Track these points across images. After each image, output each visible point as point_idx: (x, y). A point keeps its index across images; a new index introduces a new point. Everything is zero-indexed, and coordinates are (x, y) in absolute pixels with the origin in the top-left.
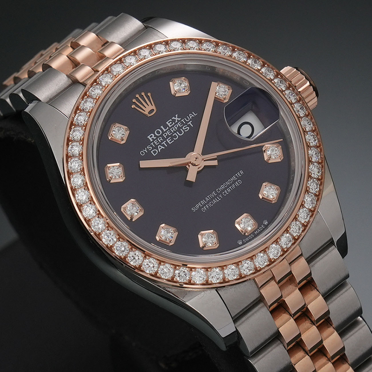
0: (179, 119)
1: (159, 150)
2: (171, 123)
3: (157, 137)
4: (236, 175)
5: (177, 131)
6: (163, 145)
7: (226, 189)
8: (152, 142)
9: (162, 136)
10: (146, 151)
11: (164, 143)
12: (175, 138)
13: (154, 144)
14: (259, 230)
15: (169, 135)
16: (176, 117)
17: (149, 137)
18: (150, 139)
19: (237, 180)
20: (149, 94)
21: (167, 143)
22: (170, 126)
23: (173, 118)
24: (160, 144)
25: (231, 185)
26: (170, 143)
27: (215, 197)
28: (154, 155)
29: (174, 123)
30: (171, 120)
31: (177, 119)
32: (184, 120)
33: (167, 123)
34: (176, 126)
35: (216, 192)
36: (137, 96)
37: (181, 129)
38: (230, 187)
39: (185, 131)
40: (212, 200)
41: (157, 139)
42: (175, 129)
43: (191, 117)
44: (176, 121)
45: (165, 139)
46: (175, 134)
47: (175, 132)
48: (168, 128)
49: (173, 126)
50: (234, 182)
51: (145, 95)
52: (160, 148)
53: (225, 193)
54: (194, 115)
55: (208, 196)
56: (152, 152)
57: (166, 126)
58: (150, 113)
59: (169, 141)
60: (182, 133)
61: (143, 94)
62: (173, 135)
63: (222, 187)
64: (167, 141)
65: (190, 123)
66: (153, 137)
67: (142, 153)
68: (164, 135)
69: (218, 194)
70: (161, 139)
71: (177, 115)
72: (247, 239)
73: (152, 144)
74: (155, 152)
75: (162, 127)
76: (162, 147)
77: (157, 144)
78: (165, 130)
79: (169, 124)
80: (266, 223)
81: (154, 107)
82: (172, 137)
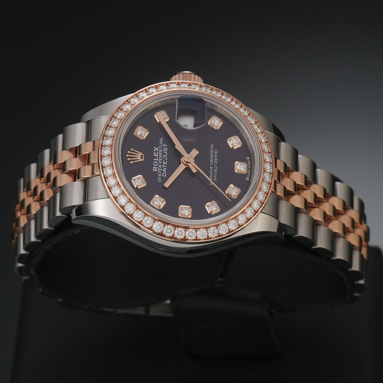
0: (158, 148)
1: (165, 171)
2: (156, 154)
3: (158, 166)
4: (211, 149)
5: (163, 155)
6: (164, 168)
7: (214, 160)
8: (158, 171)
9: (159, 164)
10: (160, 178)
11: (163, 166)
12: (166, 159)
13: (160, 171)
14: (249, 165)
15: (161, 160)
16: (155, 149)
17: (154, 170)
18: (155, 170)
19: (214, 151)
20: (132, 149)
21: (165, 165)
22: (157, 155)
23: (154, 151)
24: (162, 168)
25: (214, 156)
26: (166, 163)
27: (214, 169)
28: (166, 176)
29: (157, 153)
30: (154, 152)
31: (156, 149)
32: (160, 146)
33: (154, 155)
34: (160, 153)
35: (212, 166)
36: (128, 155)
37: (164, 152)
38: (215, 158)
39: (166, 151)
40: (213, 172)
41: (158, 168)
42: (161, 155)
43: (161, 142)
44: (158, 150)
45: (162, 164)
46: (164, 157)
47: (162, 156)
48: (157, 157)
49: (159, 154)
50: (214, 153)
51: (130, 151)
52: (164, 170)
53: (216, 163)
54: (162, 140)
55: (210, 172)
56: (163, 176)
57: (155, 157)
58: (142, 158)
59: (165, 163)
60: (166, 153)
61: (129, 152)
62: (163, 158)
63: (211, 161)
64: (164, 164)
65: (164, 145)
66: (156, 168)
67: (160, 181)
68: (159, 162)
69: (213, 166)
70: (160, 166)
71: (155, 148)
72: (249, 174)
73: (159, 172)
74: (164, 175)
75: (154, 159)
76: (165, 169)
77: (161, 170)
78: (157, 160)
79: (156, 155)
80: (248, 158)
81: (141, 154)
82: (164, 160)
